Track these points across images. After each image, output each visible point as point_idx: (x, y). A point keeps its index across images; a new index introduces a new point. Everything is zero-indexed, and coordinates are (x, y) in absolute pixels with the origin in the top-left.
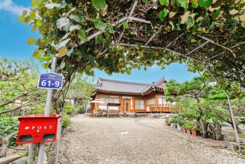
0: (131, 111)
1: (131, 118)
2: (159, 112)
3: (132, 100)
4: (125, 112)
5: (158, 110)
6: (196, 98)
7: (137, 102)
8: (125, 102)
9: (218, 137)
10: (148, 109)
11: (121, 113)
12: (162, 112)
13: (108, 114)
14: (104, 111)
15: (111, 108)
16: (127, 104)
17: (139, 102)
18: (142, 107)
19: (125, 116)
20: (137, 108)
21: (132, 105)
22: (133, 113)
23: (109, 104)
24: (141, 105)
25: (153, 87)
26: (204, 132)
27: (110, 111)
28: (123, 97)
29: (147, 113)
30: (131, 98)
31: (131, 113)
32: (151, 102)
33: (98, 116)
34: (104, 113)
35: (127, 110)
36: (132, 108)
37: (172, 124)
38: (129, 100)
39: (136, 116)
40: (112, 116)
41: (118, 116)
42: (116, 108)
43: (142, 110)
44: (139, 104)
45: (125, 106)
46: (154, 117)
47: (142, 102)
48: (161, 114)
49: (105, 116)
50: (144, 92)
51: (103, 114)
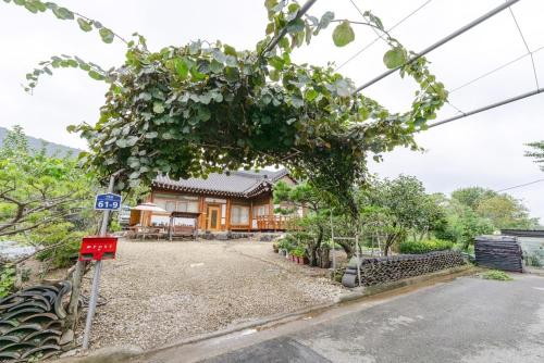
0: (223, 227)
1: (219, 242)
2: (273, 231)
3: (224, 207)
4: (209, 229)
5: (271, 227)
6: (315, 209)
7: (235, 210)
8: (211, 209)
9: (324, 263)
10: (255, 225)
11: (201, 232)
12: (278, 230)
13: (172, 233)
14: (162, 226)
15: (179, 221)
16: (214, 214)
17: (240, 209)
18: (244, 221)
19: (209, 237)
20: (235, 221)
21: (224, 215)
22: (226, 232)
23: (175, 214)
24: (242, 216)
25: (265, 185)
26: (311, 259)
27: (176, 227)
28: (208, 200)
29: (252, 231)
30: (225, 201)
31: (220, 232)
32: (262, 211)
33: (147, 238)
34: (162, 231)
35: (214, 226)
36: (223, 222)
37: (280, 250)
38: (218, 205)
39: (230, 237)
40: (181, 238)
41: (192, 238)
42: (190, 222)
43: (242, 226)
44: (240, 215)
45: (210, 218)
46: (262, 239)
47: (245, 211)
48: (276, 234)
49: (165, 238)
50: (250, 191)
51: (159, 235)
